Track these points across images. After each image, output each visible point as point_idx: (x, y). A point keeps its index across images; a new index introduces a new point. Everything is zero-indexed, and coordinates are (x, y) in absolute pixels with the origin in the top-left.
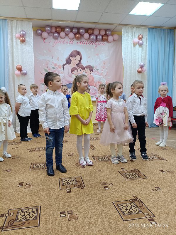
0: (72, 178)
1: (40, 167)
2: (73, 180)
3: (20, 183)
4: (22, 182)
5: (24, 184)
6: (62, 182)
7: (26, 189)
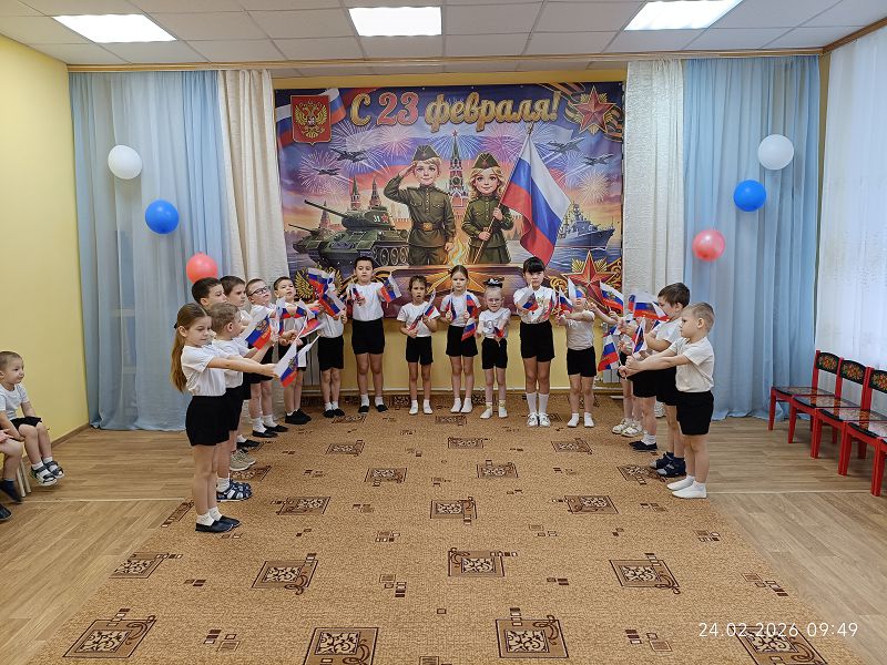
0: (350, 630)
1: (282, 578)
2: (351, 640)
3: (211, 632)
4: (217, 627)
5: (221, 634)
6: (320, 641)
7: (220, 653)
